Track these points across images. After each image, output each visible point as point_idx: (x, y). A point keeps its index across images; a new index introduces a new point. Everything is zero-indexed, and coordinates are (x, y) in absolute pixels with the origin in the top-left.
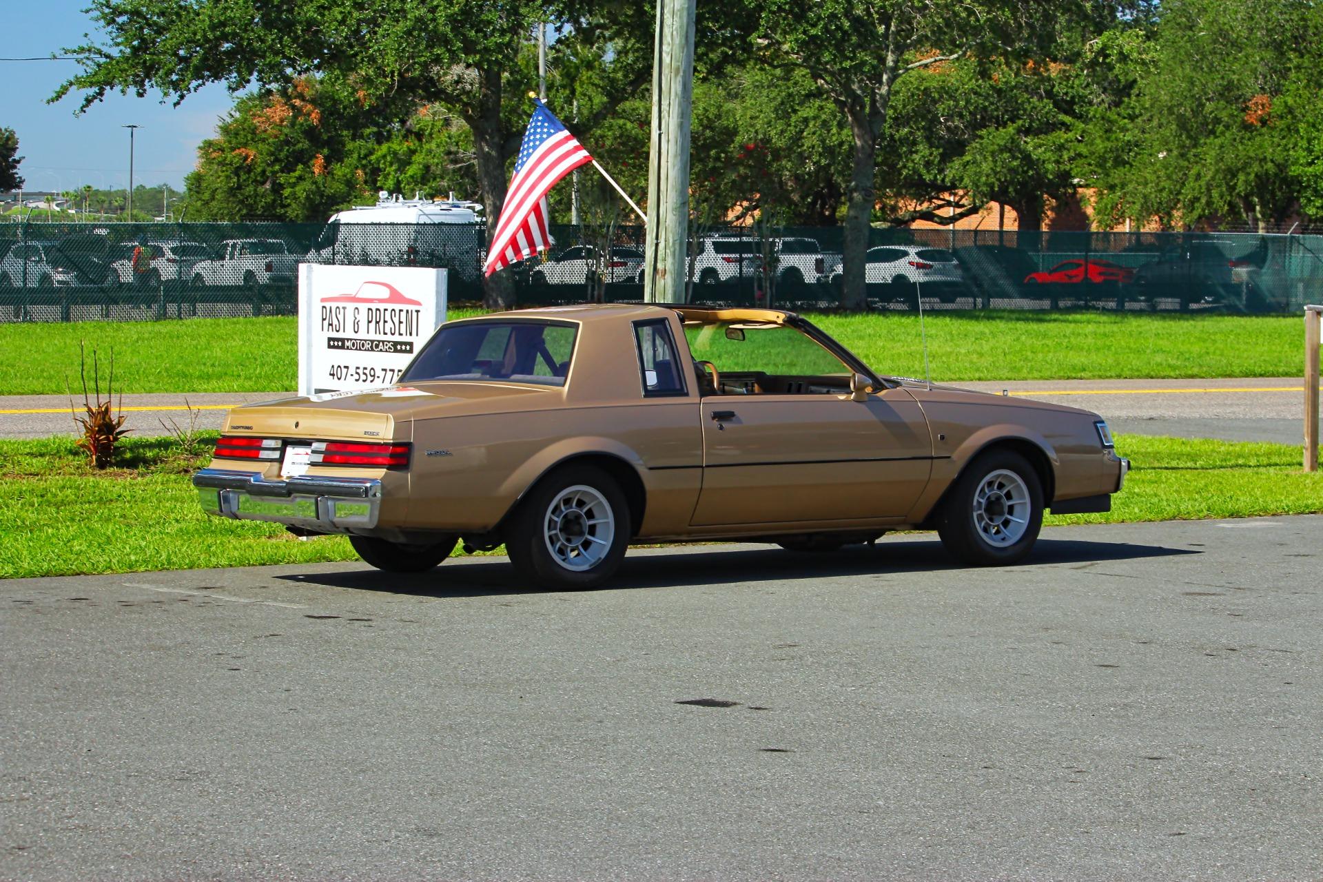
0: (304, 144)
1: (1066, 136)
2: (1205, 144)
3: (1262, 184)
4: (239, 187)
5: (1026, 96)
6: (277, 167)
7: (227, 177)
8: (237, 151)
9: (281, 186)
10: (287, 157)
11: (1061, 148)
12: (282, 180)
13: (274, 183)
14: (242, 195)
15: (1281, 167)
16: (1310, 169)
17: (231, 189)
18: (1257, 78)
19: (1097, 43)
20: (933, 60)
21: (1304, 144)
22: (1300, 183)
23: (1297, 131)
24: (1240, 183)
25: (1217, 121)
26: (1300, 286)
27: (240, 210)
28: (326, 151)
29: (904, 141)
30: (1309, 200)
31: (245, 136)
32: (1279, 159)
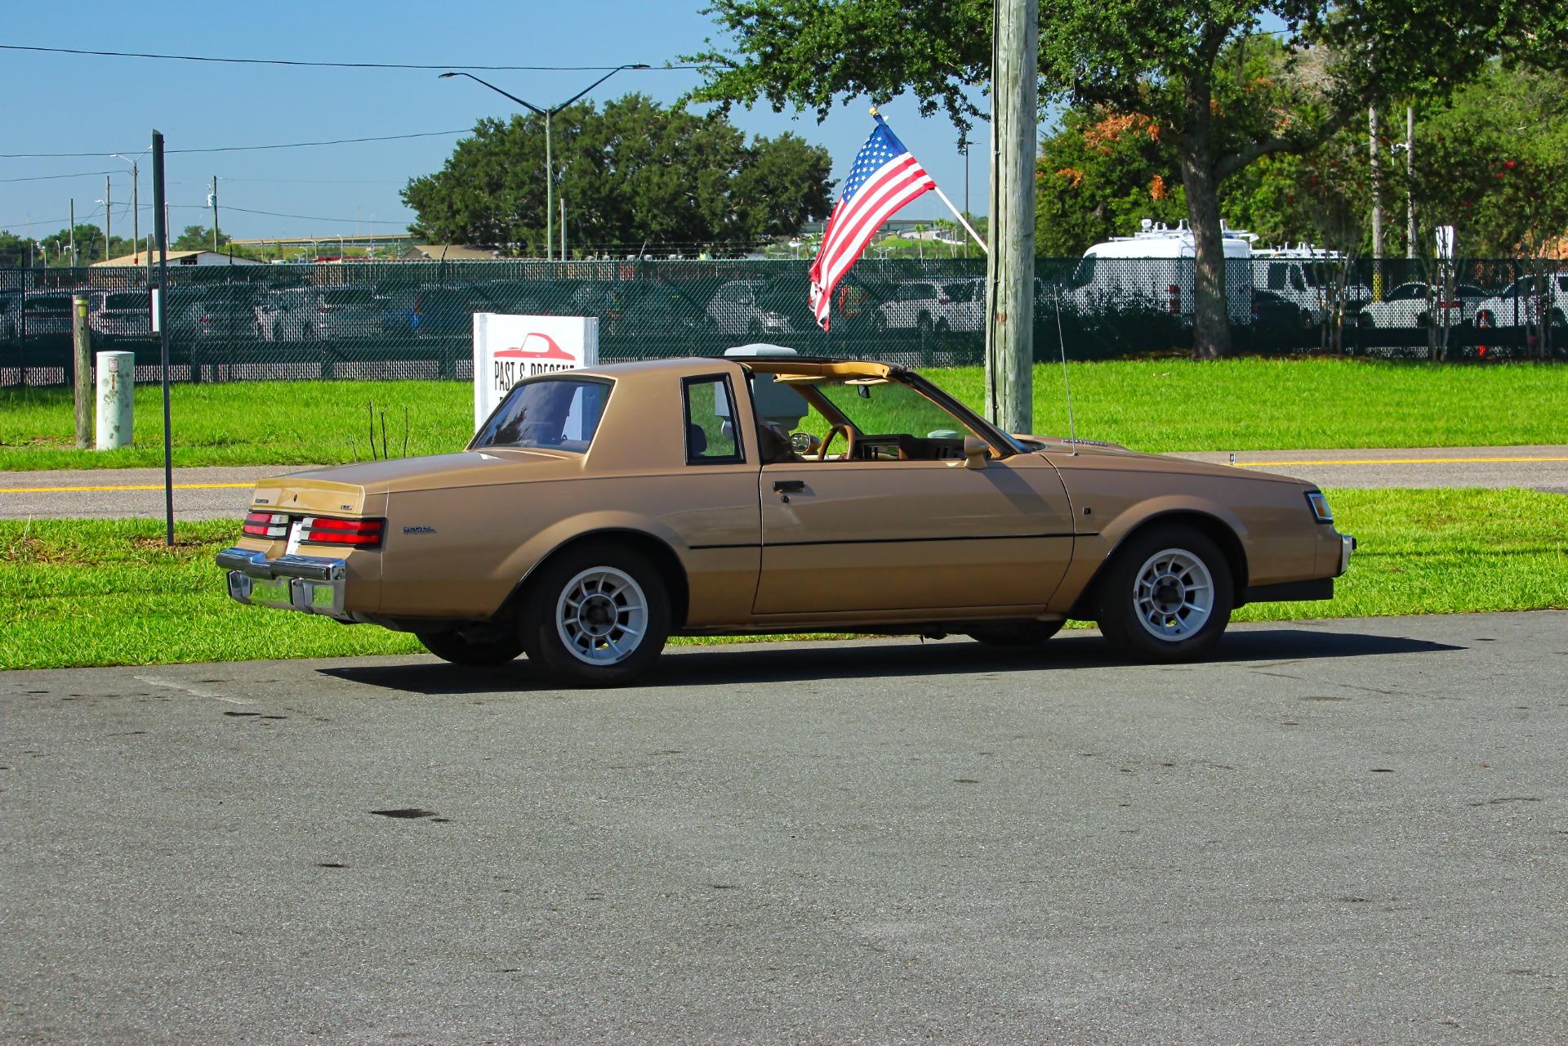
0: (1141, 163)
4: (1064, 214)
6: (1108, 191)
7: (1050, 202)
8: (1061, 172)
9: (1113, 213)
10: (1120, 179)
12: (1114, 206)
13: (1105, 210)
14: (1067, 223)
17: (1055, 216)
27: (1064, 243)
28: (1166, 172)
31: (1071, 154)
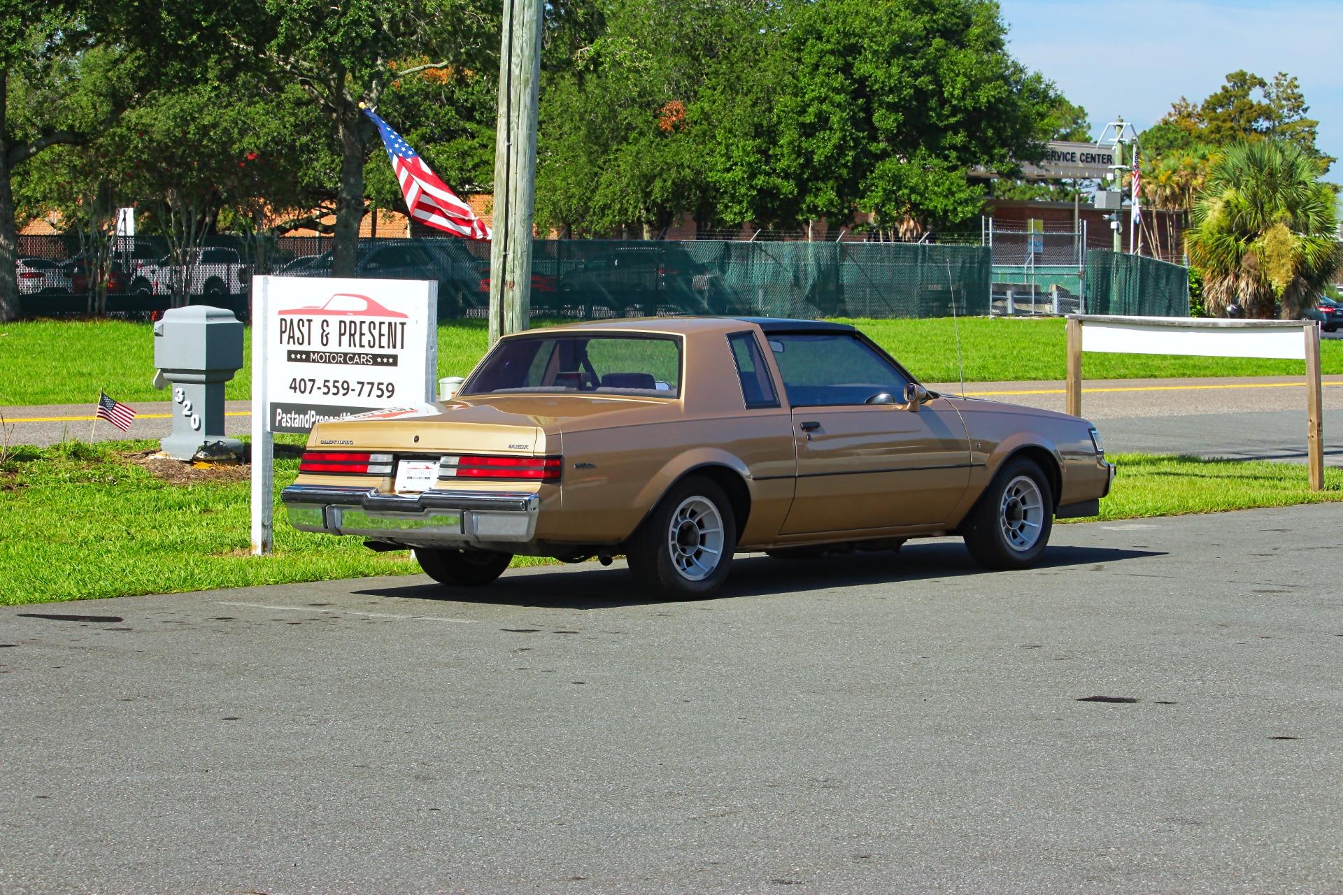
1: (470, 143)
2: (617, 150)
3: (680, 189)
5: (428, 103)
11: (464, 155)
15: (698, 173)
16: (729, 175)
18: (670, 84)
19: (589, 50)
20: (422, 67)
21: (722, 149)
22: (717, 190)
23: (714, 137)
24: (657, 190)
25: (630, 127)
26: (761, 292)
29: (305, 148)
30: (726, 207)
32: (697, 164)
